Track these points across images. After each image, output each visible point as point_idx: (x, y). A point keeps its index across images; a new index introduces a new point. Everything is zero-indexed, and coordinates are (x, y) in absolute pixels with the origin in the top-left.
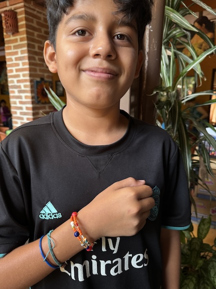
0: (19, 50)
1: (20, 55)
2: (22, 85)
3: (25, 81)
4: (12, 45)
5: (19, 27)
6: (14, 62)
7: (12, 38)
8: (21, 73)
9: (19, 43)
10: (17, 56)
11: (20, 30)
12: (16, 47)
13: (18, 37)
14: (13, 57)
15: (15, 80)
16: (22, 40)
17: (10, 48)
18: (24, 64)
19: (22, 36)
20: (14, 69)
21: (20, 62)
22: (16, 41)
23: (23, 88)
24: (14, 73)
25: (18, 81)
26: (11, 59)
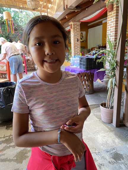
0: (112, 18)
1: (112, 20)
2: (112, 33)
3: (113, 31)
4: (110, 16)
5: (114, 8)
6: (110, 24)
7: (110, 13)
8: (112, 28)
9: (113, 15)
10: (111, 21)
11: (114, 9)
12: (111, 17)
13: (113, 13)
14: (110, 22)
15: (109, 31)
16: (114, 13)
17: (109, 18)
18: (113, 24)
19: (114, 12)
20: (109, 27)
21: (112, 23)
22: (112, 14)
23: (112, 35)
24: (109, 29)
25: (111, 32)
26: (109, 23)
